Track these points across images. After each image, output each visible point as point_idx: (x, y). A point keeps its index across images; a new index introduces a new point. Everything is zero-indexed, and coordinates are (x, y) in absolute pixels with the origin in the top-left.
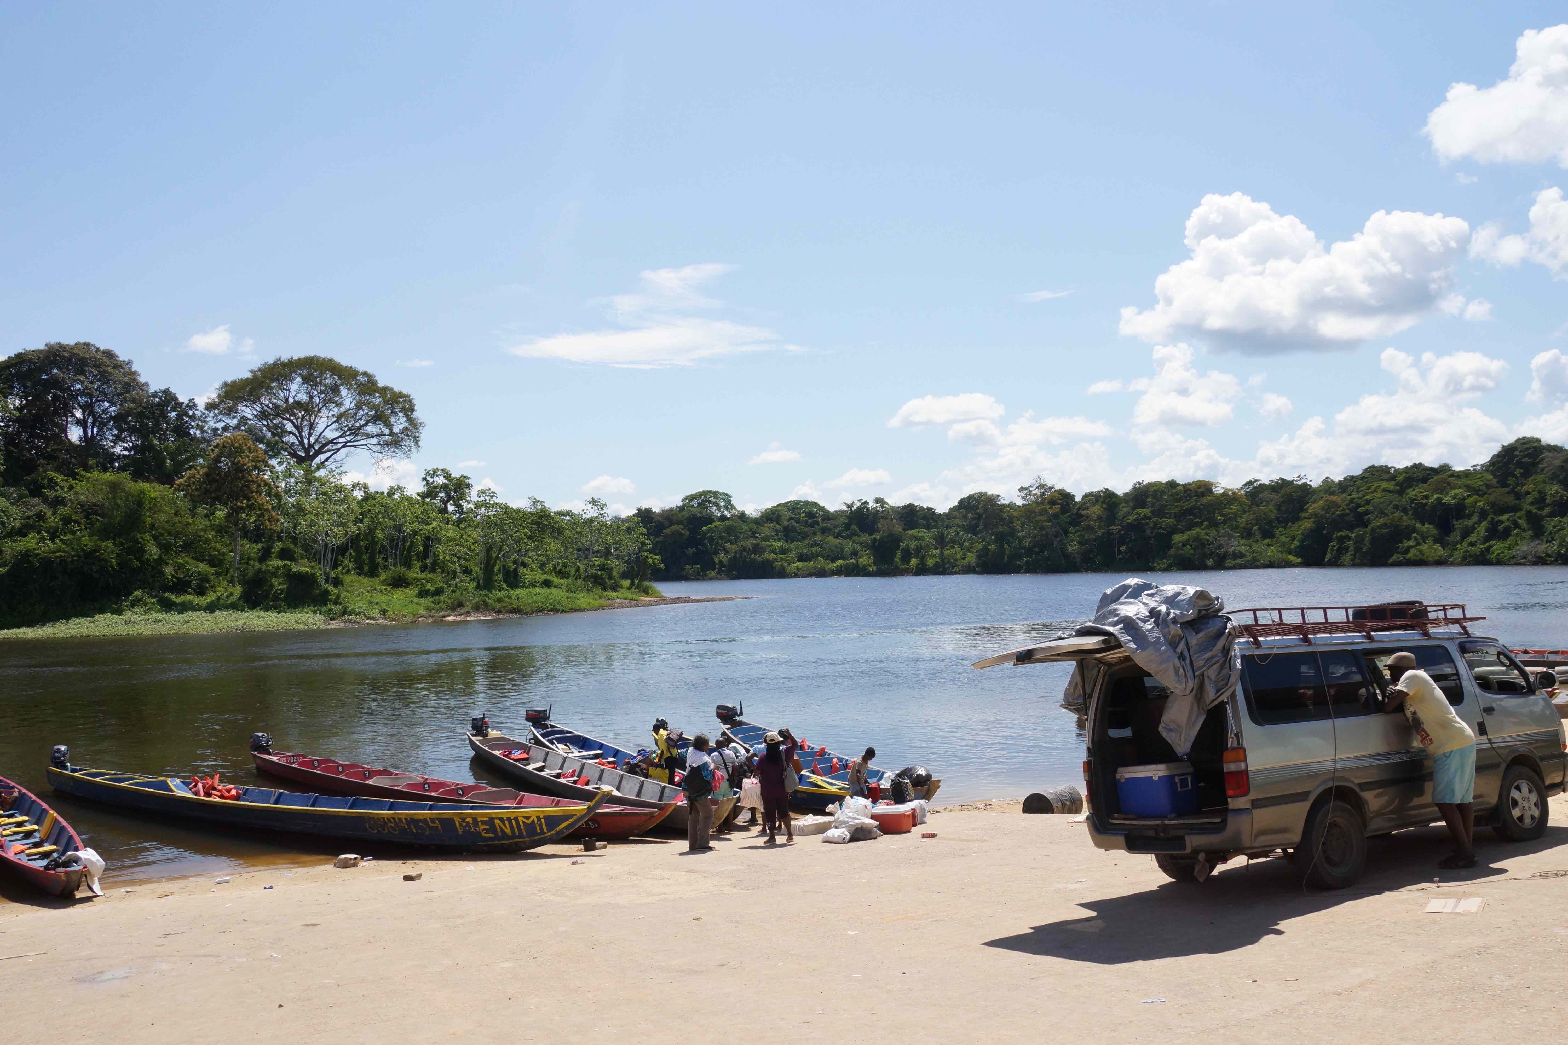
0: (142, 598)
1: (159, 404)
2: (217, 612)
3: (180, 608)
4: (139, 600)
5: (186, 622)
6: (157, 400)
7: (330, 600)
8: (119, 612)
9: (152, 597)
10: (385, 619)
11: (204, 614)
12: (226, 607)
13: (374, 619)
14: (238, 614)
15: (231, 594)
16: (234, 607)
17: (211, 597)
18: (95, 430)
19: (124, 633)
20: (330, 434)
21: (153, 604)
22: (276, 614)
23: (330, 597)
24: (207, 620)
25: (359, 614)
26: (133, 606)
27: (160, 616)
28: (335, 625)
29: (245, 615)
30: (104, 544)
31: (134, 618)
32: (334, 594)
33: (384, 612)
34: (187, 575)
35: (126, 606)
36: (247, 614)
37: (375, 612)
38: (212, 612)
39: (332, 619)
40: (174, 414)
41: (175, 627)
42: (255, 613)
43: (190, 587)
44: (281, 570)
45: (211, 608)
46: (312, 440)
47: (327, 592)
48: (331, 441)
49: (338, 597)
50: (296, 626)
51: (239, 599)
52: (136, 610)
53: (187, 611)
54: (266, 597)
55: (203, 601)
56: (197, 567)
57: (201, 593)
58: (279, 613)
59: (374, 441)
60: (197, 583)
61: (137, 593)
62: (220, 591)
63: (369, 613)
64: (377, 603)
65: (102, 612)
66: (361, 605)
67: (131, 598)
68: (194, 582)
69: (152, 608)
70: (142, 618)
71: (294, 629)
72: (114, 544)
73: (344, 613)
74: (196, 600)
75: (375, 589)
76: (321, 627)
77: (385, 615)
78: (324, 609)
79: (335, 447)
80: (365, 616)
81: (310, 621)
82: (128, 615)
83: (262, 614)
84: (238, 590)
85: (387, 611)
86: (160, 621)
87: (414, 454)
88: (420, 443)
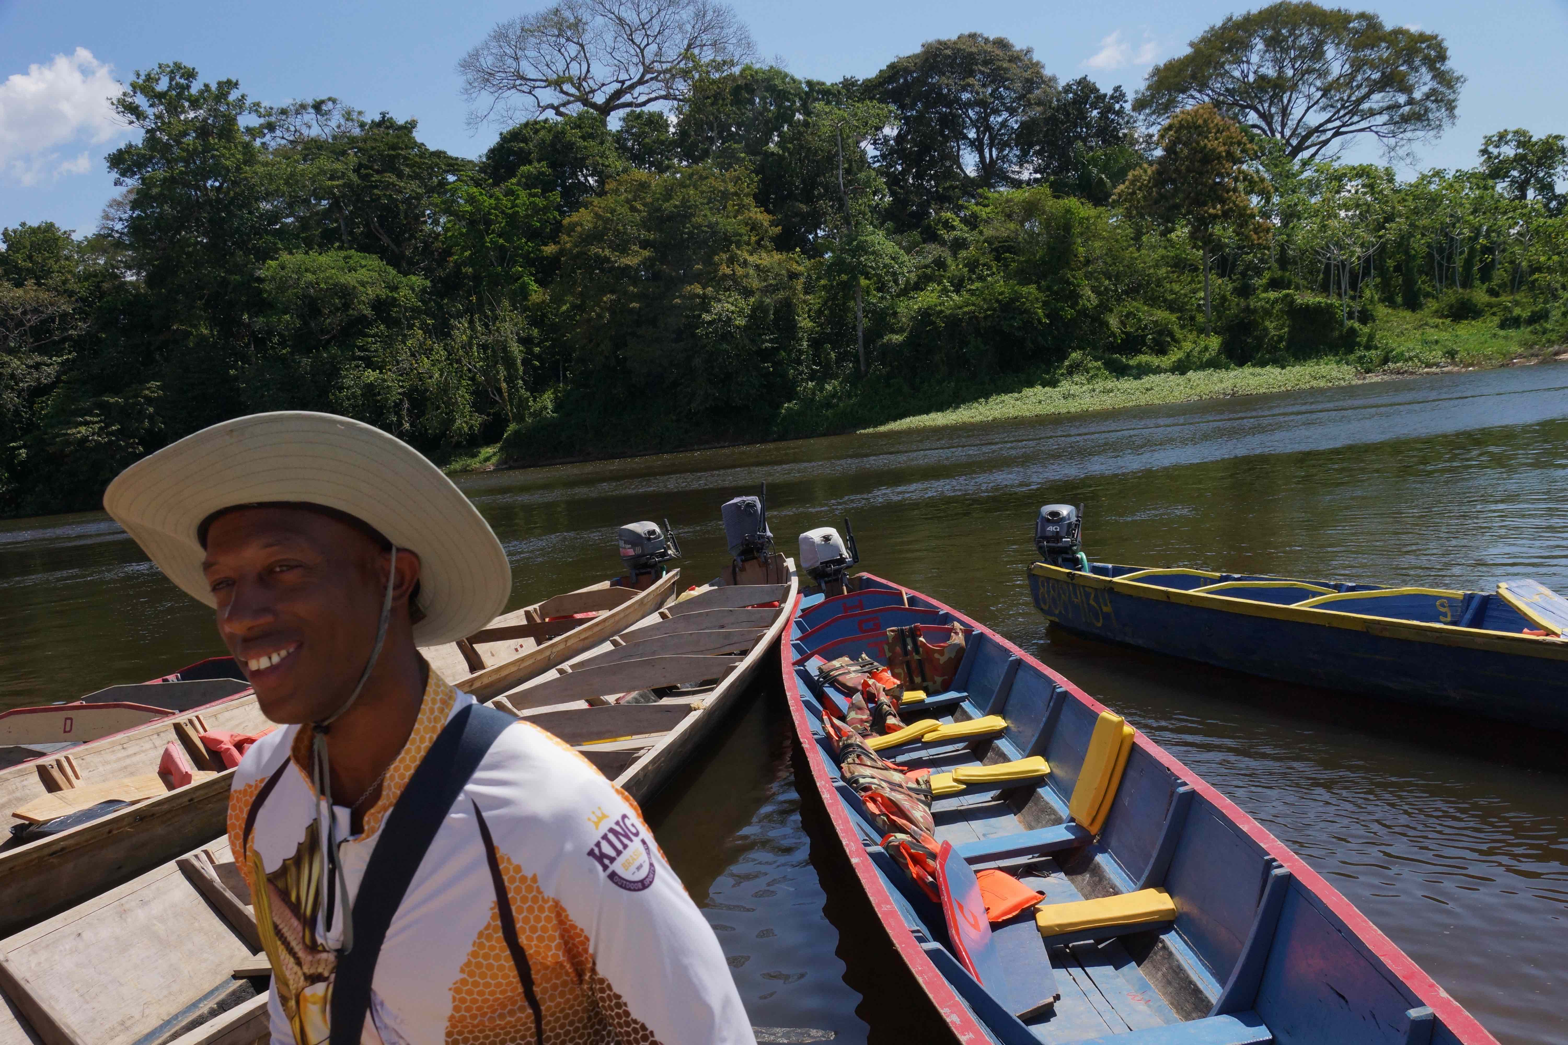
0: (1082, 362)
1: (1075, 101)
2: (1190, 374)
3: (1135, 371)
4: (1078, 365)
5: (1147, 390)
6: (1071, 95)
7: (1359, 344)
8: (1054, 384)
9: (1096, 359)
10: (1454, 364)
11: (1172, 377)
12: (1202, 366)
13: (1437, 365)
14: (1223, 373)
15: (1206, 348)
16: (1214, 364)
17: (1175, 356)
18: (995, 153)
19: (1064, 411)
20: (1314, 119)
21: (1099, 369)
22: (1279, 370)
23: (1358, 339)
24: (1178, 385)
25: (1411, 359)
26: (1070, 373)
27: (1110, 384)
28: (1373, 378)
29: (1232, 374)
30: (1025, 290)
31: (1075, 389)
32: (1364, 334)
33: (1451, 354)
34: (1140, 328)
35: (1062, 375)
36: (1235, 373)
37: (1437, 355)
38: (1183, 373)
39: (1368, 371)
40: (1095, 113)
41: (1134, 398)
42: (1248, 370)
43: (1145, 344)
44: (1278, 307)
45: (1181, 368)
46: (1287, 133)
47: (1352, 331)
48: (1317, 129)
49: (1371, 337)
50: (1314, 383)
51: (1219, 353)
52: (1076, 378)
53: (1147, 375)
54: (1259, 348)
55: (1166, 361)
56: (1151, 315)
57: (1161, 350)
58: (1283, 367)
59: (1385, 118)
60: (1153, 338)
61: (1076, 355)
62: (1188, 346)
63: (1429, 357)
64: (1437, 342)
65: (1031, 385)
66: (1411, 346)
67: (1067, 363)
68: (1150, 337)
69: (1097, 375)
70: (1085, 388)
71: (1312, 388)
72: (1039, 288)
73: (1386, 361)
74: (1155, 361)
75: (1426, 324)
76: (1353, 383)
77: (1453, 358)
78: (1352, 357)
79: (1323, 138)
80: (1420, 360)
81: (1334, 374)
82: (1065, 386)
83: (1258, 370)
84: (1215, 342)
85: (1457, 352)
86: (1112, 391)
87: (1448, 130)
88: (1457, 112)
